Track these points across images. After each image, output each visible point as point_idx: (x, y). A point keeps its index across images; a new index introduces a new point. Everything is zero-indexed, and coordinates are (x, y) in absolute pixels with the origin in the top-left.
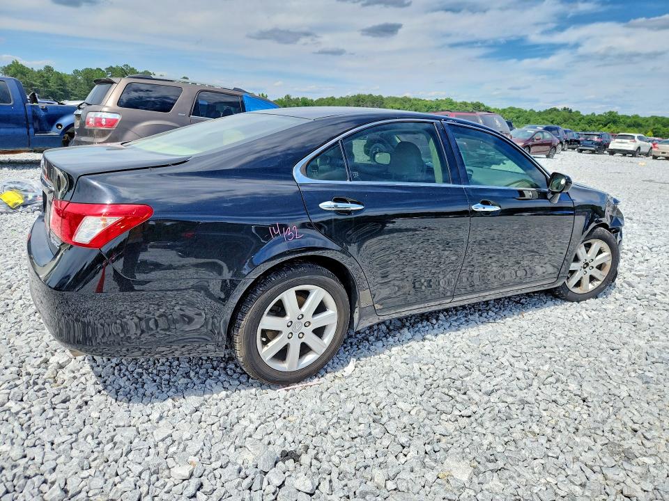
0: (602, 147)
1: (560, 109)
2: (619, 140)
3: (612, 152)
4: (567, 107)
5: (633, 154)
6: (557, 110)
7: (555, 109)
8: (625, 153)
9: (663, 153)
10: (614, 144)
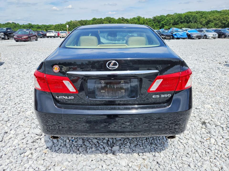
0: (44, 36)
1: (11, 23)
2: (49, 33)
3: (48, 37)
4: (13, 22)
5: (54, 37)
6: (10, 23)
7: (9, 23)
8: (51, 37)
9: (63, 36)
10: (48, 34)
